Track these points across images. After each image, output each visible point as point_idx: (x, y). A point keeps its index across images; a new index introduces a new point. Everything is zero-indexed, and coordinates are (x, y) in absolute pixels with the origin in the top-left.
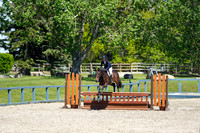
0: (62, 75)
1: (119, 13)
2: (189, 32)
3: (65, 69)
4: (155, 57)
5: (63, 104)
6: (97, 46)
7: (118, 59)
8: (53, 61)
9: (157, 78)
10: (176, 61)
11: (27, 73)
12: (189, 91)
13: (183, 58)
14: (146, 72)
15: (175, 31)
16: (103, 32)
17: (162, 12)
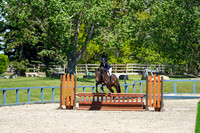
0: (57, 76)
1: (115, 14)
2: (184, 32)
3: (60, 70)
4: (150, 58)
5: (58, 105)
6: (92, 47)
7: (114, 60)
8: (48, 62)
9: (152, 79)
10: (171, 61)
11: (22, 73)
12: (184, 92)
13: (178, 59)
14: (141, 73)
15: (170, 32)
16: (98, 33)
17: (157, 13)
